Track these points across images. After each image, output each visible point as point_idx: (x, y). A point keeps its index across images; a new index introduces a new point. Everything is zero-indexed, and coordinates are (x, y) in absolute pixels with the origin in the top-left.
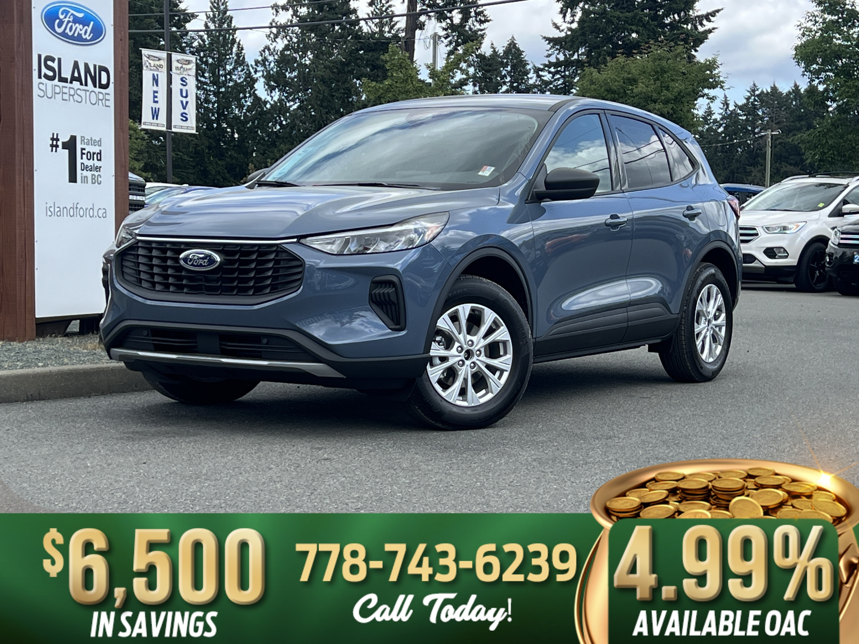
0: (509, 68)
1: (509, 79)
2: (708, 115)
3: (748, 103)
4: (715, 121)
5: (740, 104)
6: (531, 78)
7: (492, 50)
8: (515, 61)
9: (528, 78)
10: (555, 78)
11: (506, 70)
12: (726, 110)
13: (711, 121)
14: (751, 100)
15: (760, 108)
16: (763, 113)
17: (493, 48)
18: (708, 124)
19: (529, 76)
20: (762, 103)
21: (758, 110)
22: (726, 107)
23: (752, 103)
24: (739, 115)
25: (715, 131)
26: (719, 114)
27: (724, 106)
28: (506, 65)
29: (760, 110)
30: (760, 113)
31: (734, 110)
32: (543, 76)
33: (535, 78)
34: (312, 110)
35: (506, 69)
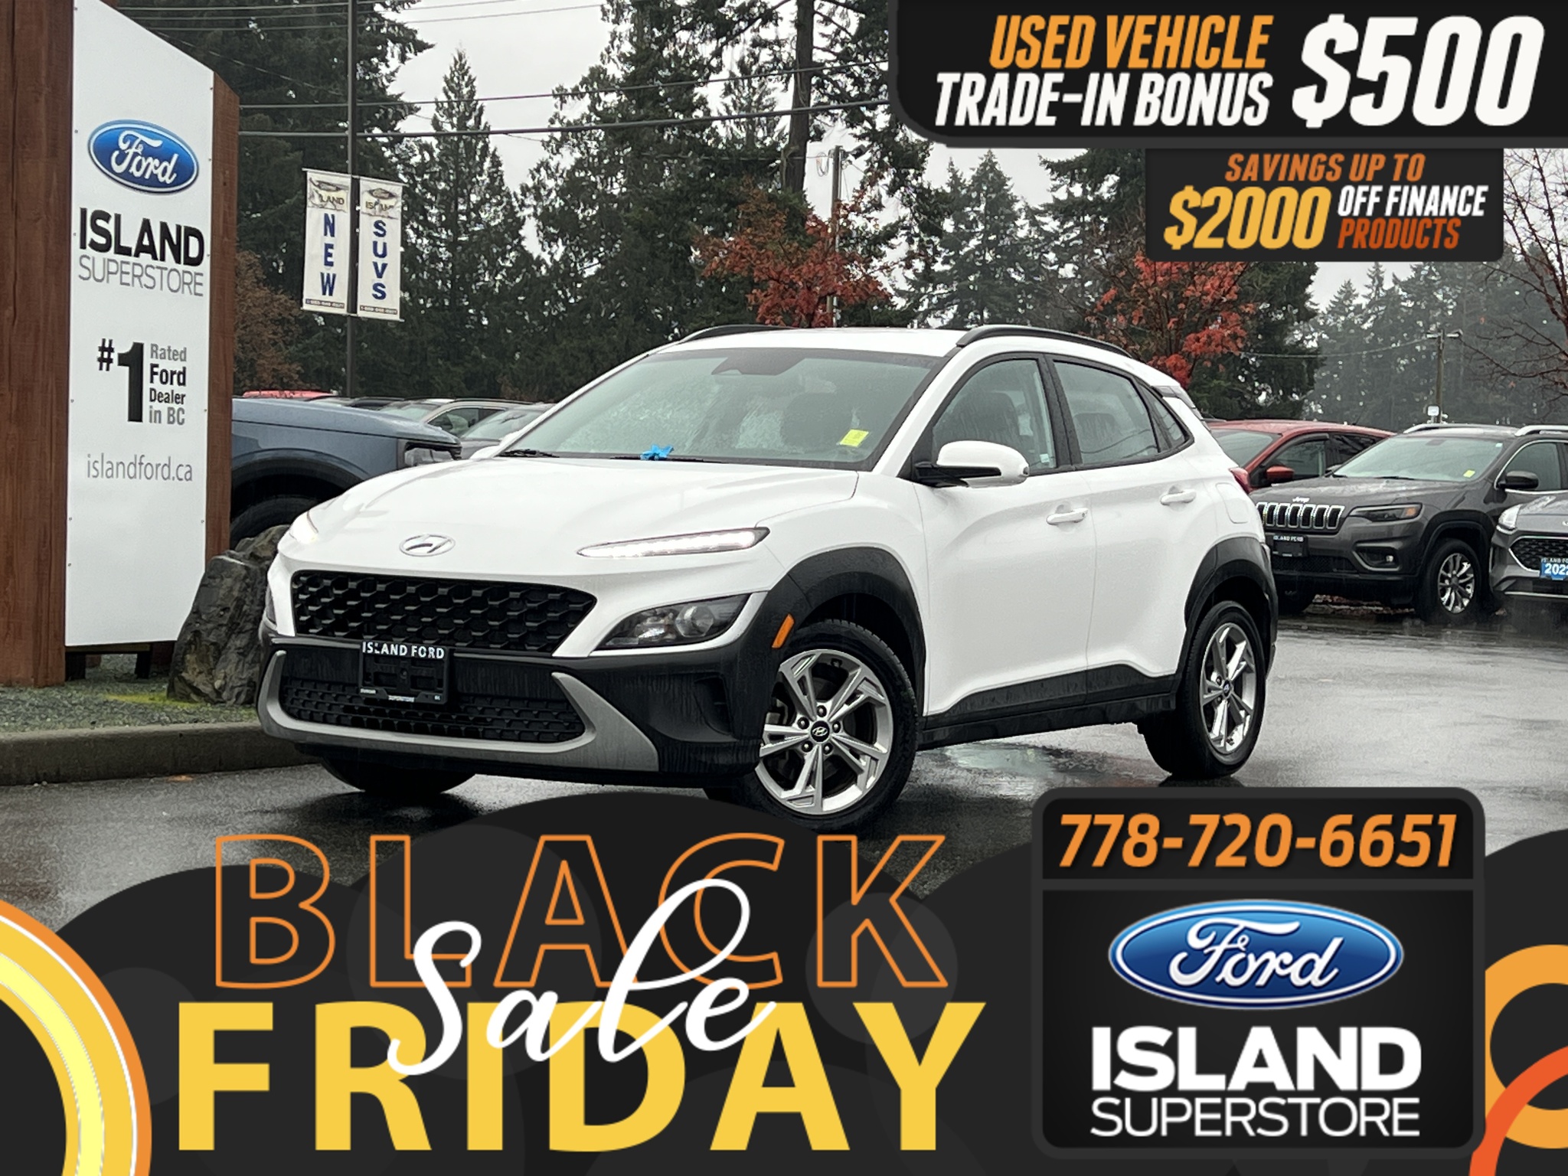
0: (982, 208)
1: (981, 227)
2: (1346, 298)
3: (1418, 277)
4: (1358, 309)
5: (1403, 278)
6: (1022, 227)
7: (951, 174)
8: (993, 196)
9: (1016, 227)
10: (1065, 226)
11: (976, 212)
12: (1377, 289)
13: (1351, 308)
14: (1423, 273)
15: (1440, 287)
16: (1445, 296)
17: (952, 170)
18: (1346, 315)
19: (1019, 223)
20: (1443, 278)
21: (1436, 290)
22: (1377, 282)
23: (1425, 276)
24: (1399, 299)
25: (1358, 327)
26: (1364, 296)
27: (1374, 282)
28: (978, 202)
29: (1440, 291)
30: (1440, 297)
31: (1393, 288)
32: (1044, 224)
33: (1027, 227)
34: (621, 277)
35: (976, 209)
